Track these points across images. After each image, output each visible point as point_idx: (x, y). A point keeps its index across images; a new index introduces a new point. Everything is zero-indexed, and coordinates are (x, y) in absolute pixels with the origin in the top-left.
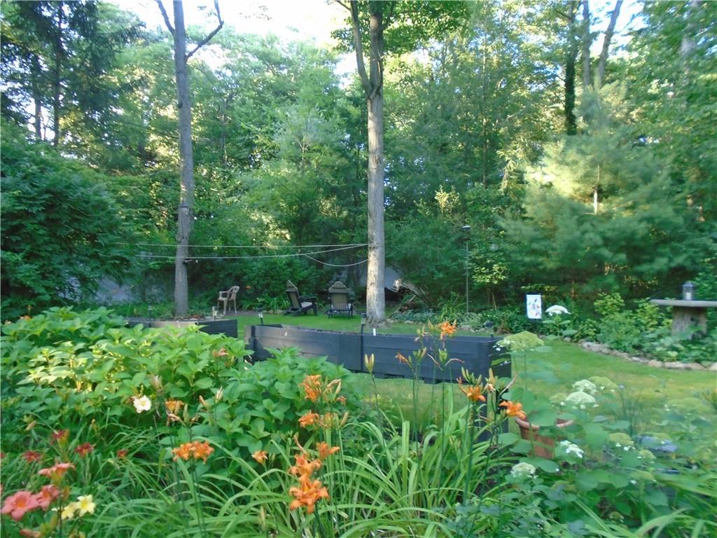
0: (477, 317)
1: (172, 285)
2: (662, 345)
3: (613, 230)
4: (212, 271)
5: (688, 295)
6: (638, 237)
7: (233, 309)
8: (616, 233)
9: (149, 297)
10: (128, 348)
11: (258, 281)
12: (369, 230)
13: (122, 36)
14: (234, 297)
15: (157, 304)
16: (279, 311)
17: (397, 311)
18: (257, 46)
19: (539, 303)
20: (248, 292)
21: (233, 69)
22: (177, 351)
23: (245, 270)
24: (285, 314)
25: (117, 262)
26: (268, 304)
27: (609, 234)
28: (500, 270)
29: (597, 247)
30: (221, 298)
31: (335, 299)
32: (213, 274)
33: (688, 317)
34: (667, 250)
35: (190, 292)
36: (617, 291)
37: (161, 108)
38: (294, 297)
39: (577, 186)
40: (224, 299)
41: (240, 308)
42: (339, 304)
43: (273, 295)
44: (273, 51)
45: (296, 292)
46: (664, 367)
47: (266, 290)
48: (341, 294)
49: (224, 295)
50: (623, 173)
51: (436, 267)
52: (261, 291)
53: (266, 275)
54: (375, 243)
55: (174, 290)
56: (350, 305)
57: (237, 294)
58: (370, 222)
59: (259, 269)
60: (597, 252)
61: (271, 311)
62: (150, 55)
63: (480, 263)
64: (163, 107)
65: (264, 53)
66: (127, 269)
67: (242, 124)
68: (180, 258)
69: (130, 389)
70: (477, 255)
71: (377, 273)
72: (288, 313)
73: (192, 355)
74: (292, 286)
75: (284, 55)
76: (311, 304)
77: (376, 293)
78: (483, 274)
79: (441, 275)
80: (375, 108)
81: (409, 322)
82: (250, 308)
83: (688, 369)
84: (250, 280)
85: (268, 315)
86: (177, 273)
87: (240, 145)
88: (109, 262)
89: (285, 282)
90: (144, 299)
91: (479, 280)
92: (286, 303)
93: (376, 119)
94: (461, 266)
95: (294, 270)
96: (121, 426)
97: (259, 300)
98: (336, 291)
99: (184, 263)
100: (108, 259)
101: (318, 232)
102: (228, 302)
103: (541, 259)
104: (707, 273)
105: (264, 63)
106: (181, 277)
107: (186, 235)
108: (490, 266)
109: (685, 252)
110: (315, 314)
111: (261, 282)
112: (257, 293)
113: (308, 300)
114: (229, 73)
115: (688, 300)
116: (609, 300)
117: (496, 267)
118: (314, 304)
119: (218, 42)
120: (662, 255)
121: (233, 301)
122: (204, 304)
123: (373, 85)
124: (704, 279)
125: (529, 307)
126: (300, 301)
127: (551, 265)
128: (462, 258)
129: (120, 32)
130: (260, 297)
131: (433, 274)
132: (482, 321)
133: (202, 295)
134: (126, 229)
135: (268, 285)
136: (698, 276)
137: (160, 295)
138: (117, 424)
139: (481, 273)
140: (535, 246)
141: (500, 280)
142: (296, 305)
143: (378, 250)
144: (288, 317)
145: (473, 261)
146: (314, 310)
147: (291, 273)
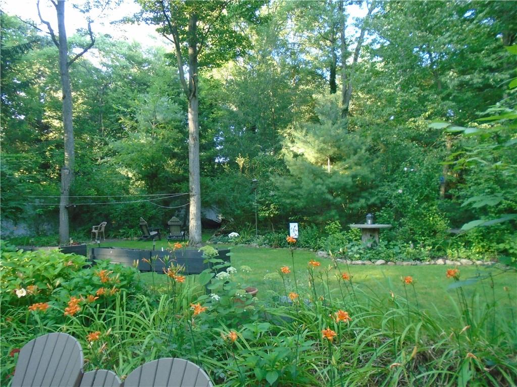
0: (262, 238)
1: (57, 223)
2: (352, 251)
3: (333, 183)
4: (88, 211)
5: (369, 221)
6: (348, 187)
7: (102, 237)
8: (336, 184)
9: (42, 231)
10: (14, 263)
11: (120, 218)
12: (190, 184)
13: (21, 49)
14: (103, 230)
15: (47, 236)
16: (135, 238)
17: (214, 236)
18: (125, 50)
19: (297, 228)
20: (113, 226)
21: (108, 66)
22: (44, 263)
23: (111, 211)
24: (139, 240)
25: (14, 210)
26: (128, 234)
27: (331, 185)
28: (274, 208)
29: (323, 193)
30: (94, 231)
31: (173, 229)
32: (89, 214)
33: (368, 234)
34: (365, 194)
35: (70, 226)
36: (337, 220)
37: (54, 91)
38: (144, 229)
39: (316, 155)
40: (96, 231)
41: (108, 237)
42: (175, 232)
43: (131, 227)
44: (136, 54)
45: (146, 225)
46: (351, 264)
47: (126, 224)
48: (176, 225)
49: (96, 229)
50: (343, 148)
51: (237, 207)
52: (123, 225)
53: (126, 214)
54: (194, 193)
55: (59, 226)
56: (183, 233)
57: (105, 227)
58: (191, 179)
59: (121, 210)
60: (324, 197)
61: (129, 239)
62: (44, 55)
63: (262, 203)
64: (56, 91)
65: (130, 55)
66: (21, 214)
67: (113, 106)
68: (63, 204)
69: (15, 285)
70: (260, 198)
71: (195, 212)
72: (141, 239)
73: (53, 265)
74: (143, 221)
75: (145, 57)
76: (156, 232)
77: (195, 224)
78: (265, 210)
79: (239, 212)
80: (192, 105)
81: (220, 242)
82: (115, 237)
83: (364, 264)
84: (114, 217)
85: (127, 242)
86: (60, 214)
87: (113, 120)
88: (8, 210)
89: (139, 218)
90: (38, 233)
91: (262, 214)
92: (140, 232)
93: (193, 113)
94: (251, 205)
95: (146, 210)
96: (9, 306)
97: (121, 231)
98: (173, 223)
99: (66, 207)
100: (7, 209)
101: (163, 183)
102: (99, 233)
103: (295, 201)
104: (386, 207)
105: (130, 63)
106: (64, 217)
107: (67, 188)
108: (268, 206)
109: (377, 195)
110: (160, 239)
111: (122, 219)
112: (120, 226)
113: (155, 231)
114: (104, 69)
115: (369, 225)
116: (333, 225)
117: (272, 206)
118: (158, 233)
119: (96, 48)
120: (363, 197)
121: (102, 233)
122: (81, 235)
123: (191, 91)
124: (385, 211)
125: (291, 231)
126: (149, 231)
127: (301, 204)
128: (252, 201)
129: (19, 47)
130: (121, 228)
131: (234, 211)
132: (264, 240)
133: (80, 229)
134: (20, 188)
135: (127, 221)
136: (382, 210)
137: (49, 229)
138: (7, 305)
139: (263, 210)
140: (291, 192)
141: (274, 214)
142: (147, 234)
143: (196, 197)
144: (141, 242)
145: (258, 202)
146: (159, 237)
147: (144, 212)
